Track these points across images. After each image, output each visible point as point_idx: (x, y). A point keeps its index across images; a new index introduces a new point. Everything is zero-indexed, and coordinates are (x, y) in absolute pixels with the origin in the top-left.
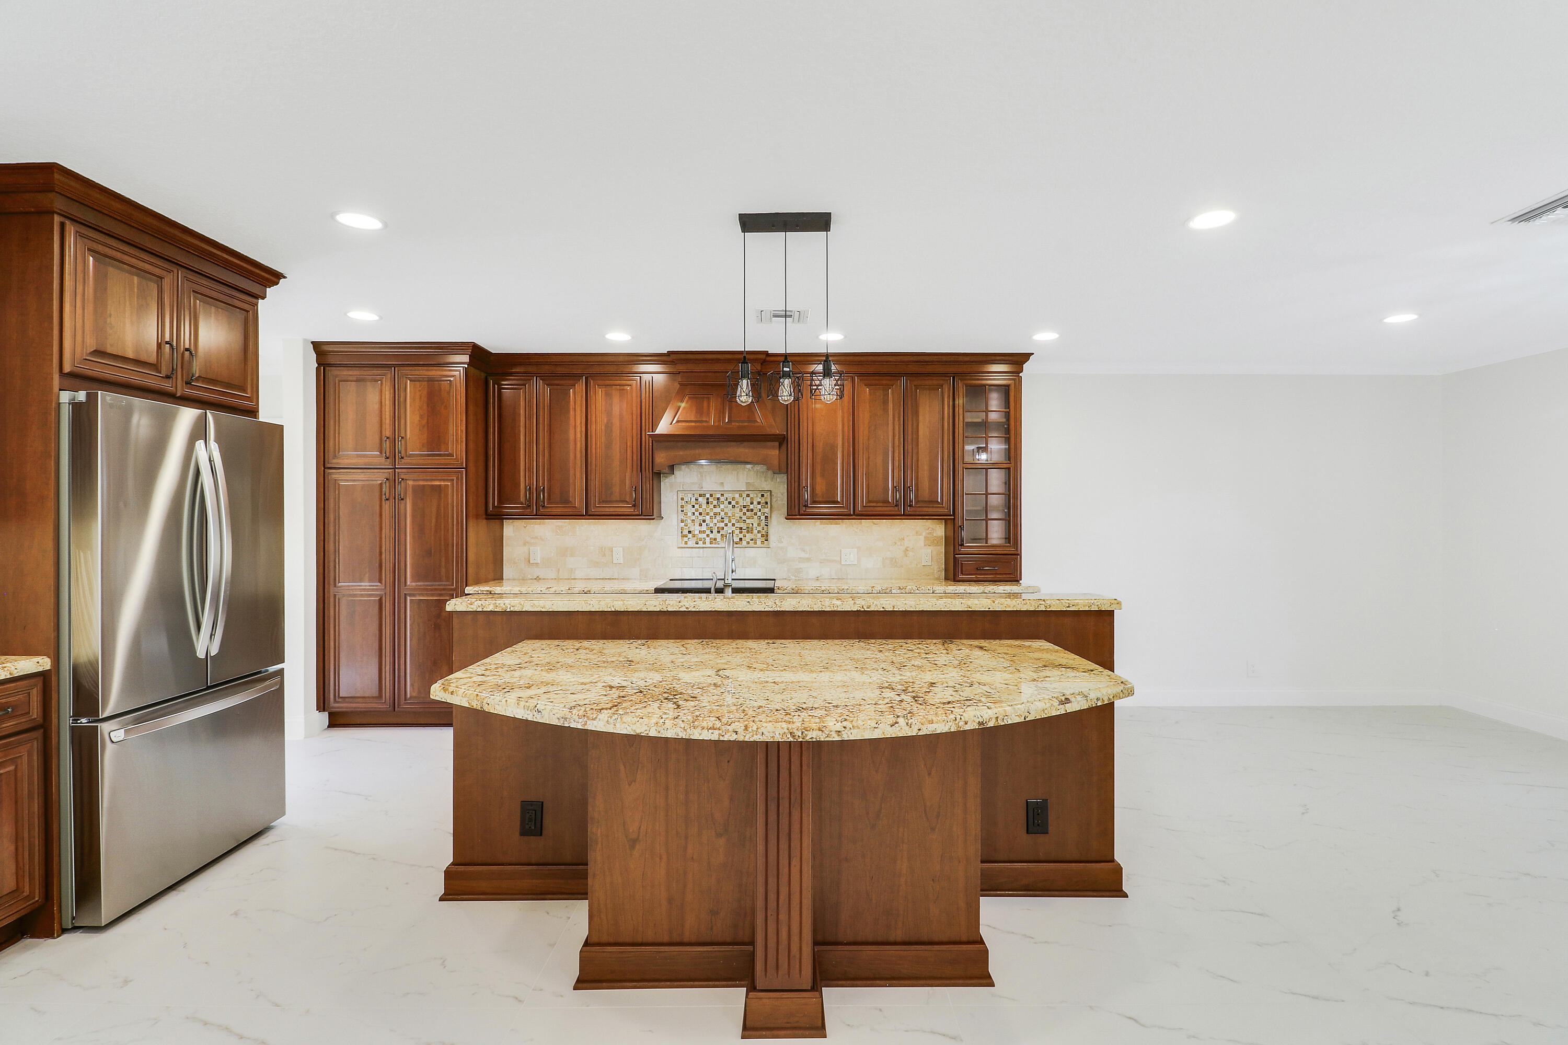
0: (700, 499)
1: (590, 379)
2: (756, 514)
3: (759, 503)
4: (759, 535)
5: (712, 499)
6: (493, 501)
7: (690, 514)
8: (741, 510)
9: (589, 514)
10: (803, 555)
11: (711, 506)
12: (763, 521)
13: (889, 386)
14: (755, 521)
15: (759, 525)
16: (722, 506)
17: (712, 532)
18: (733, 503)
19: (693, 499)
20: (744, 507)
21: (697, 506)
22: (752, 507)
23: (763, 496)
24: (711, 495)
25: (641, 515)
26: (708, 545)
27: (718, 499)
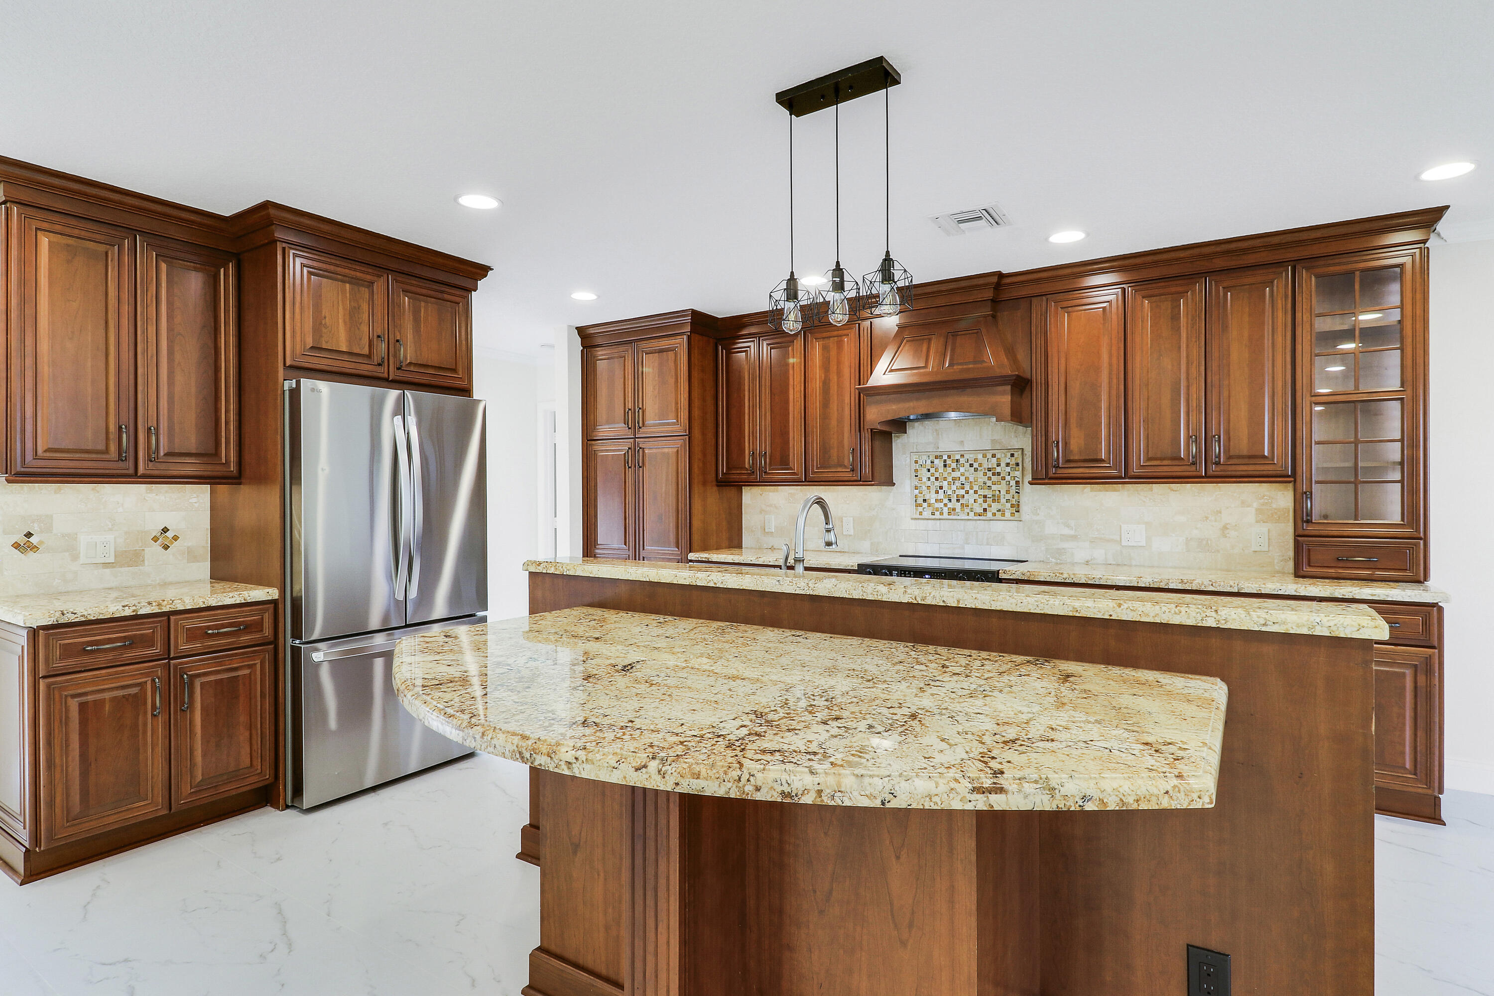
0: (936, 461)
1: (808, 333)
2: (1003, 478)
3: (1008, 465)
4: (1009, 505)
5: (949, 461)
6: (723, 467)
7: (925, 479)
8: (985, 474)
9: (811, 480)
10: (1067, 531)
11: (950, 470)
12: (1014, 488)
13: (1181, 294)
14: (1003, 487)
15: (1008, 492)
16: (962, 470)
17: (950, 500)
18: (976, 465)
19: (929, 462)
20: (989, 470)
21: (932, 470)
22: (998, 470)
23: (1012, 455)
24: (949, 457)
25: (860, 481)
26: (946, 516)
27: (957, 461)
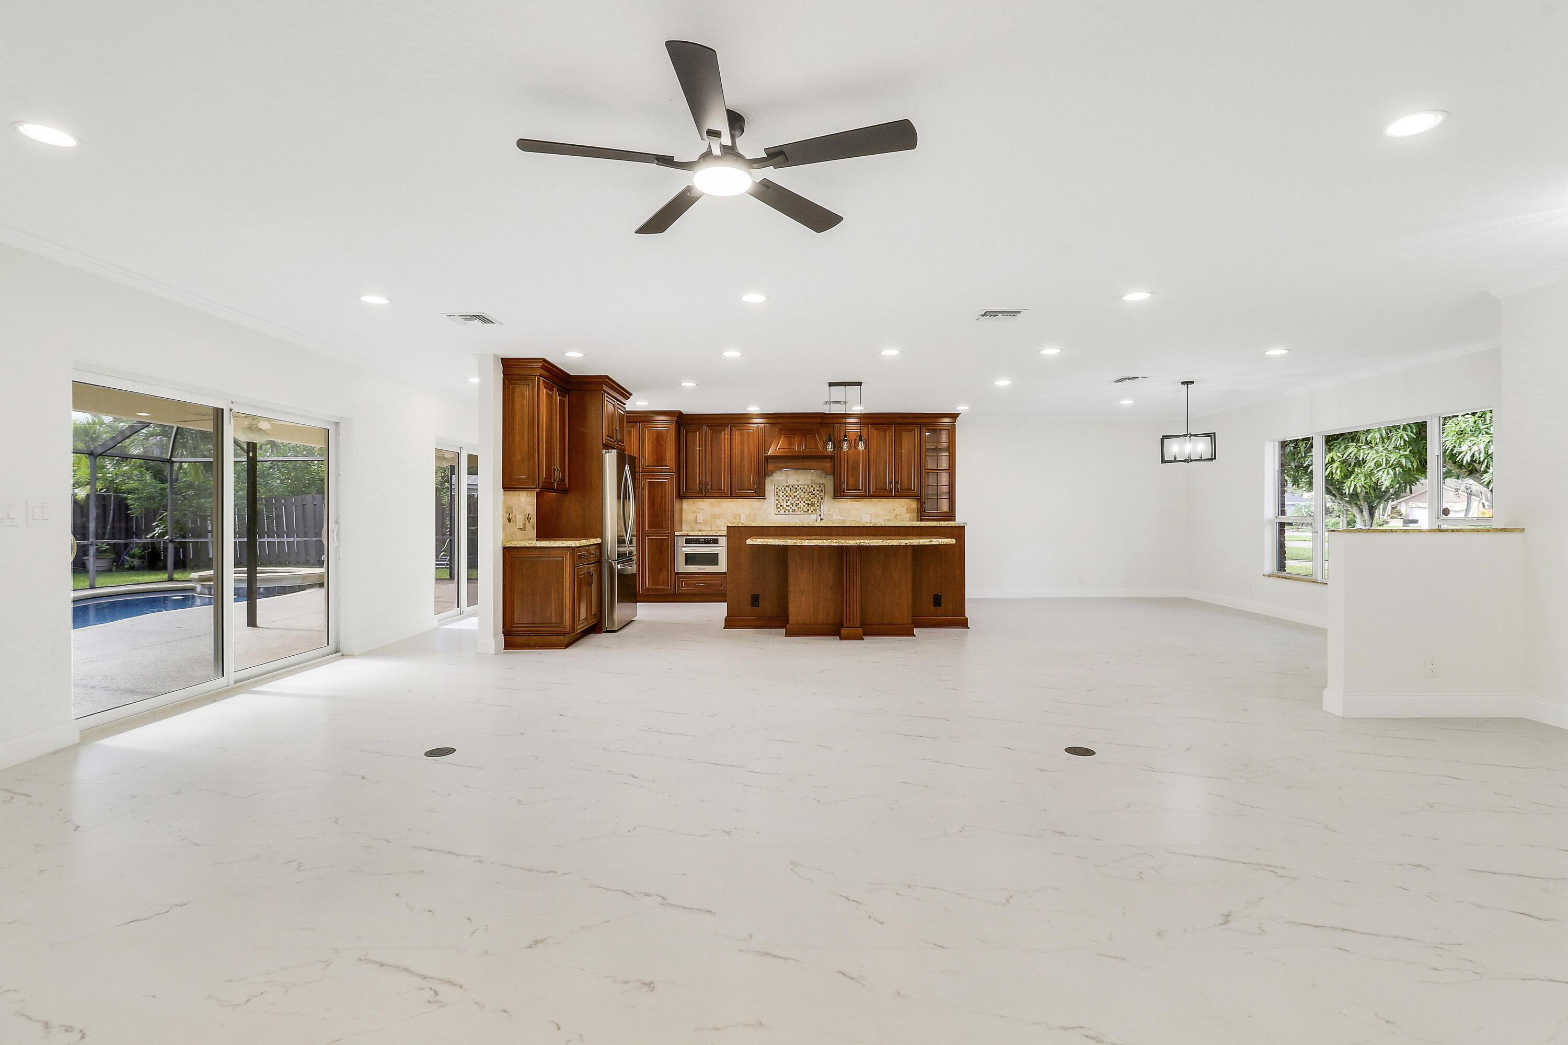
0: (787, 488)
1: (732, 426)
2: (816, 496)
3: (818, 490)
4: (819, 505)
5: (793, 488)
6: (683, 489)
7: (781, 496)
8: (808, 494)
9: (732, 496)
10: (841, 518)
11: (792, 492)
12: (820, 500)
13: (887, 430)
14: (815, 500)
15: (818, 502)
16: (798, 492)
17: (793, 506)
18: (804, 490)
19: (783, 489)
20: (810, 492)
21: (785, 492)
22: (814, 492)
23: (820, 487)
24: (792, 486)
25: (756, 497)
26: (791, 512)
27: (796, 488)
